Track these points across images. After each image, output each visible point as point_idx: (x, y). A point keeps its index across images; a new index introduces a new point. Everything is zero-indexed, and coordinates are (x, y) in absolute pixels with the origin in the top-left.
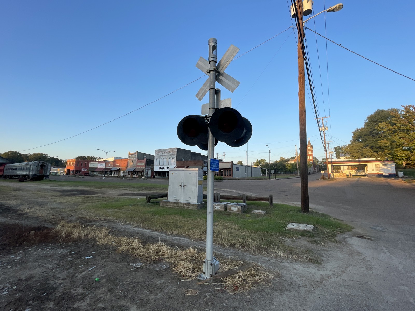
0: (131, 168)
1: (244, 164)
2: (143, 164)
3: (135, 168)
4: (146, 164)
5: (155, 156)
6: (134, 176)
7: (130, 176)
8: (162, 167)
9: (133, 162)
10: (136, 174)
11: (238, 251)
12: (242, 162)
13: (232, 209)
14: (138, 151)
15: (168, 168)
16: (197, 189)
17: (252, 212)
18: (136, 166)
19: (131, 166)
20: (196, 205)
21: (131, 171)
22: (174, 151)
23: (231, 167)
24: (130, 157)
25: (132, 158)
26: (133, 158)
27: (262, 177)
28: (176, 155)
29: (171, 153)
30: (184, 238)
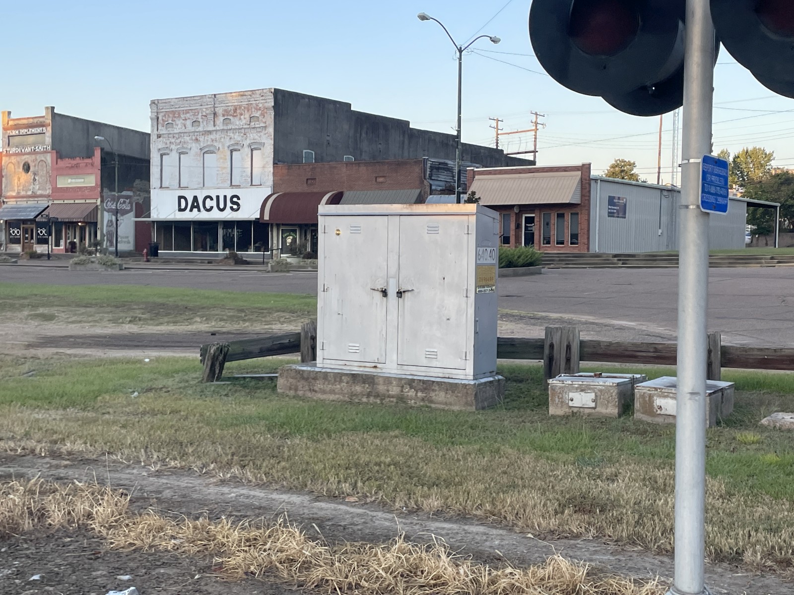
0: (23, 204)
1: (642, 178)
2: (91, 180)
3: (44, 203)
4: (108, 179)
5: (153, 138)
6: (40, 249)
7: (18, 248)
8: (195, 199)
9: (32, 169)
10: (52, 239)
11: (763, 576)
12: (632, 165)
13: (660, 408)
14: (53, 108)
15: (229, 204)
16: (471, 311)
17: (764, 421)
18: (48, 192)
19: (23, 193)
20: (465, 386)
21: (25, 221)
22: (258, 109)
23: (582, 196)
24: (13, 141)
25: (24, 146)
26: (28, 150)
27: (754, 251)
28: (271, 130)
29: (241, 122)
30: (481, 529)
